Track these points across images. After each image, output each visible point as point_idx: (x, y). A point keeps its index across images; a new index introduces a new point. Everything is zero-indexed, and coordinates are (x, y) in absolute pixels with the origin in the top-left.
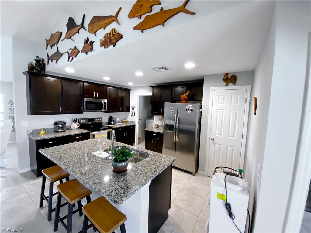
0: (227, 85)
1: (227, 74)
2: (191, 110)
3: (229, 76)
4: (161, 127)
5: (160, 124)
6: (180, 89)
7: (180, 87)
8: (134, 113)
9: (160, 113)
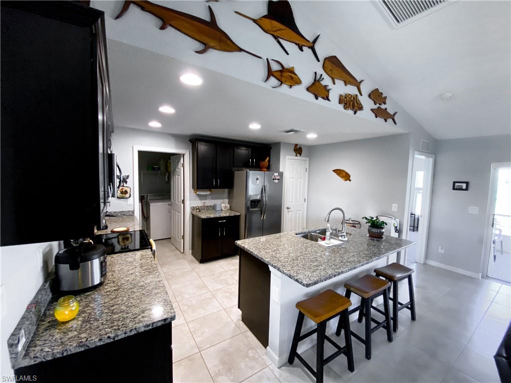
0: (296, 156)
1: (296, 145)
2: (278, 179)
3: (298, 147)
4: (204, 209)
5: (200, 205)
6: (243, 151)
7: (243, 148)
8: (129, 192)
9: (216, 187)
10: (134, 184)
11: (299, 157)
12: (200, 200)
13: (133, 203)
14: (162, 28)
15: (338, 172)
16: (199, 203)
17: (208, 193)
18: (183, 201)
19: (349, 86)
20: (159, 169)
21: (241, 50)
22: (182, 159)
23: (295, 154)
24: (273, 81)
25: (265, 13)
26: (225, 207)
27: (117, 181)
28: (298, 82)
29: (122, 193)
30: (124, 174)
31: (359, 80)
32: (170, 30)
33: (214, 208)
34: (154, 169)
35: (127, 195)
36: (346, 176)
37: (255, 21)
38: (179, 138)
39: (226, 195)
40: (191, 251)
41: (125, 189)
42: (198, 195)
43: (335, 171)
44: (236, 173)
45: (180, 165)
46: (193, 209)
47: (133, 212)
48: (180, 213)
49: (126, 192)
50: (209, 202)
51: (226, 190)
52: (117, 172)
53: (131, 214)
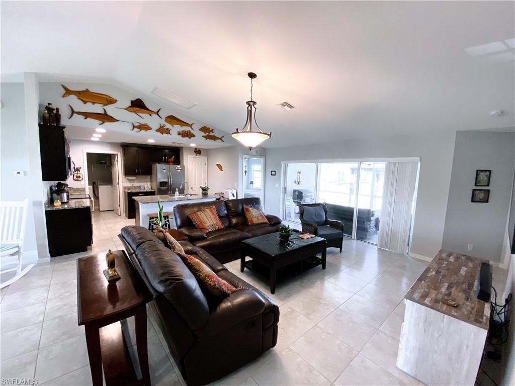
1: (196, 149)
2: (180, 170)
3: (197, 150)
8: (81, 177)
9: (139, 174)
10: (84, 172)
11: (198, 156)
12: (130, 182)
13: (85, 184)
14: (85, 119)
15: (218, 165)
16: (129, 185)
17: (135, 178)
18: (118, 183)
19: (183, 127)
20: (105, 163)
21: (118, 121)
22: (116, 157)
23: (195, 154)
24: (136, 130)
25: (130, 105)
26: (148, 187)
27: (73, 170)
28: (150, 129)
29: (77, 177)
30: (77, 166)
31: (190, 123)
32: (88, 119)
33: (139, 187)
34: (102, 163)
35: (81, 179)
36: (221, 169)
37: (125, 109)
38: (113, 145)
39: (149, 180)
40: (125, 214)
41: (79, 175)
42: (128, 179)
43: (217, 165)
44: (153, 165)
45: (116, 161)
46: (125, 188)
47: (85, 189)
48: (117, 190)
49: (80, 177)
50: (136, 184)
51: (149, 176)
52: (72, 166)
53: (84, 190)
